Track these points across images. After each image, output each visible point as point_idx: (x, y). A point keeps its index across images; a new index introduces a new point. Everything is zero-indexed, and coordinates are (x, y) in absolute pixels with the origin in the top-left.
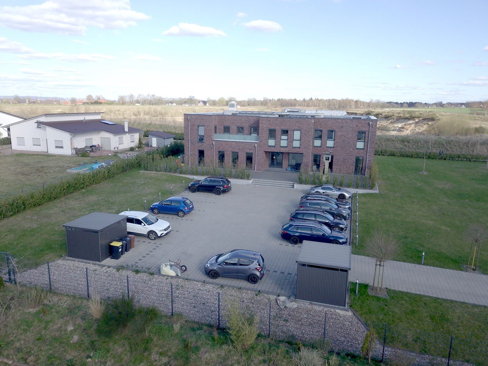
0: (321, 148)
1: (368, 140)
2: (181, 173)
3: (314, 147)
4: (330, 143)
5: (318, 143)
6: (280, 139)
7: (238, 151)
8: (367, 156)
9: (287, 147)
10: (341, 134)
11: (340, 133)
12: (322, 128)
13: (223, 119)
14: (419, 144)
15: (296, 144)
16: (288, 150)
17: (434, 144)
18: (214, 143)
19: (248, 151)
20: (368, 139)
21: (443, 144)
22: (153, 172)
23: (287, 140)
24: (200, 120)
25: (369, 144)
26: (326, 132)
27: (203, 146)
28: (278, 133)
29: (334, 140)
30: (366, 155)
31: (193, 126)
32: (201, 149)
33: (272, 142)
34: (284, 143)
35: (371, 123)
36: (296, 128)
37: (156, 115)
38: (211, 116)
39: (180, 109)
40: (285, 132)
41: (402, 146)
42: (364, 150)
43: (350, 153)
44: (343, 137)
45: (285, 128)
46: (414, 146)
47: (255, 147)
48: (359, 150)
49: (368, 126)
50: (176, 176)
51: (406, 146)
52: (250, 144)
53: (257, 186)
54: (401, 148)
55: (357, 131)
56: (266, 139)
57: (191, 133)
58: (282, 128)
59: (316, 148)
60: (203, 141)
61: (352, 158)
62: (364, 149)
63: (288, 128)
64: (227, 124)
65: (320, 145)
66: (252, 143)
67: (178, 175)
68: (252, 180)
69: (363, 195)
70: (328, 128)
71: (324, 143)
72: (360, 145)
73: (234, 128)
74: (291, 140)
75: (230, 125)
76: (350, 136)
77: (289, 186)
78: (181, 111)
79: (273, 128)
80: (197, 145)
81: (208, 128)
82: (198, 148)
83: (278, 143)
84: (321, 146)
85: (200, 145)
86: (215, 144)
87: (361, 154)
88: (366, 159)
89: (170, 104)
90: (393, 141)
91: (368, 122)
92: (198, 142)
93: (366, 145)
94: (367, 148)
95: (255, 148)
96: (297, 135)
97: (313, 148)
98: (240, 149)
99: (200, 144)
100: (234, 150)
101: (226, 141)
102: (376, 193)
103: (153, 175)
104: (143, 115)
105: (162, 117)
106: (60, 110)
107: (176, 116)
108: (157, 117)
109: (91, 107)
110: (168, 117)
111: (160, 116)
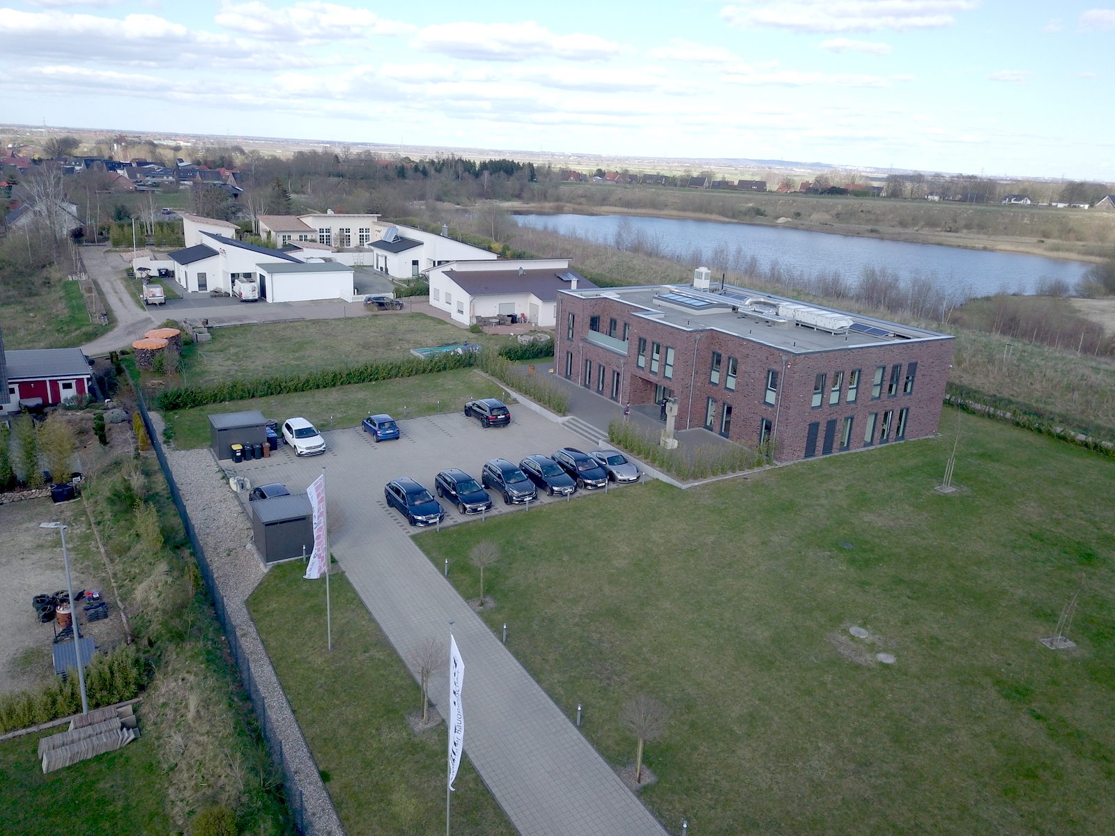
0: (718, 388)
1: (780, 390)
4: (731, 383)
5: (715, 376)
6: (651, 357)
7: (605, 364)
9: (658, 374)
11: (745, 368)
12: (719, 350)
15: (669, 372)
16: (657, 379)
19: (616, 368)
23: (660, 362)
25: (780, 398)
26: (725, 359)
27: (572, 346)
28: (649, 346)
29: (736, 378)
31: (564, 313)
32: (570, 350)
33: (642, 361)
34: (655, 366)
36: (669, 344)
37: (953, 228)
38: (582, 301)
39: (1023, 217)
42: (776, 409)
43: (754, 408)
44: (747, 375)
45: (656, 341)
48: (769, 408)
49: (782, 364)
52: (619, 356)
53: (566, 428)
55: (766, 369)
56: (635, 354)
57: (561, 324)
58: (653, 339)
61: (761, 419)
63: (661, 342)
64: (615, 316)
65: (718, 382)
66: (623, 355)
68: (569, 417)
70: (729, 354)
71: (723, 381)
72: (771, 397)
74: (663, 364)
76: (758, 376)
78: (1025, 221)
79: (643, 335)
80: (567, 343)
81: (578, 318)
82: (567, 348)
83: (649, 364)
84: (718, 385)
85: (569, 345)
86: (583, 347)
87: (770, 415)
89: (1013, 200)
92: (568, 339)
93: (777, 400)
94: (777, 406)
96: (671, 356)
98: (606, 361)
99: (570, 343)
100: (602, 361)
101: (594, 345)
104: (922, 227)
105: (969, 233)
106: (751, 205)
107: (1007, 234)
108: (957, 232)
109: (813, 200)
110: (985, 234)
111: (965, 231)
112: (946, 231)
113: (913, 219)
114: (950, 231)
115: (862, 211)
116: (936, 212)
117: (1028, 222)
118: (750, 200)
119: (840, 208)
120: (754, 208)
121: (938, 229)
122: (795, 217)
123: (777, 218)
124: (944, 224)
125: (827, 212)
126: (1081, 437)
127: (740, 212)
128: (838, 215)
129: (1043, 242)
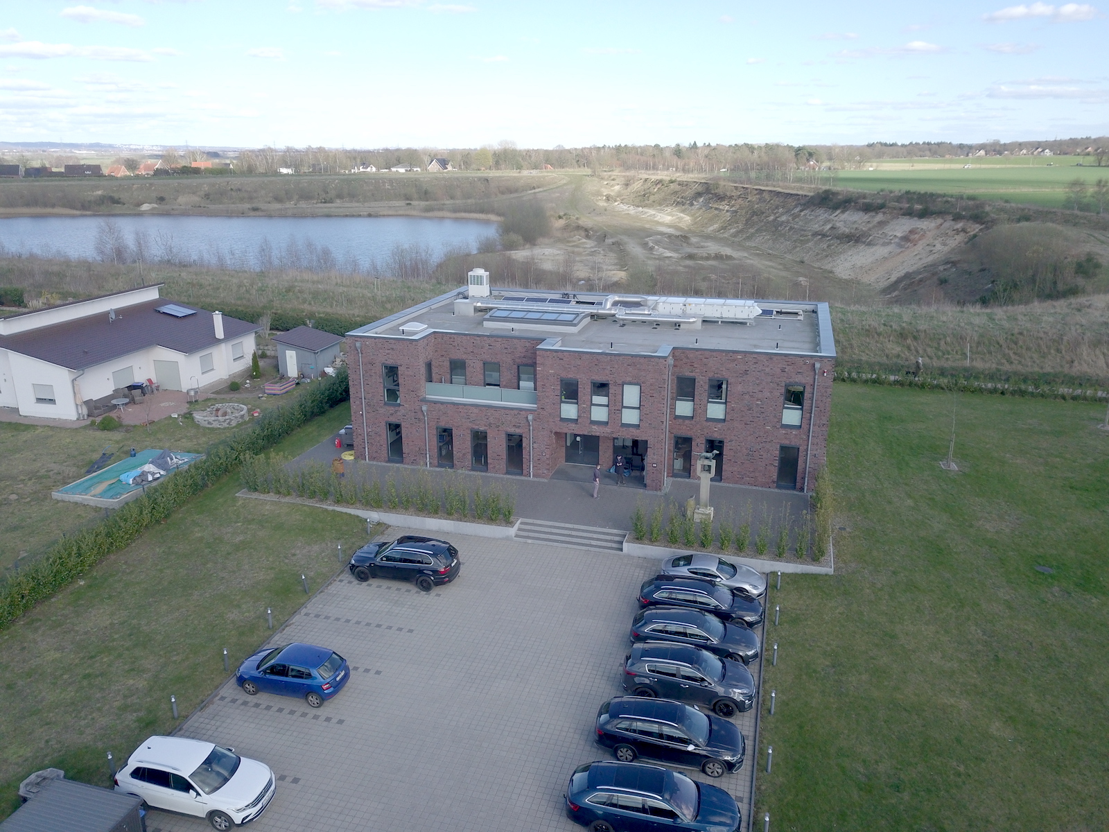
0: (693, 422)
1: (812, 406)
2: (338, 501)
3: (675, 419)
4: (716, 410)
5: (684, 408)
6: (589, 403)
7: (486, 428)
8: (808, 445)
9: (607, 423)
10: (744, 390)
11: (740, 388)
12: (694, 374)
13: (449, 343)
14: (942, 343)
15: (631, 417)
16: (609, 431)
17: (979, 343)
18: (424, 408)
19: (512, 430)
20: (812, 404)
21: (998, 344)
22: (272, 497)
23: (608, 406)
24: (387, 351)
25: (813, 415)
26: (705, 383)
27: (398, 413)
28: (584, 390)
29: (725, 403)
30: (806, 442)
31: (370, 366)
32: (394, 420)
33: (569, 410)
34: (599, 414)
35: (818, 365)
36: (629, 379)
37: (328, 199)
38: (414, 343)
40: (601, 387)
41: (897, 349)
42: (801, 430)
43: (765, 435)
44: (747, 397)
45: (601, 379)
46: (929, 350)
47: (528, 421)
48: (789, 431)
49: (812, 373)
50: (326, 510)
51: (909, 348)
52: (516, 412)
53: (530, 541)
54: (898, 356)
55: (783, 384)
56: (554, 404)
57: (365, 383)
58: (593, 378)
59: (681, 421)
60: (398, 402)
61: (771, 449)
62: (801, 426)
63: (609, 379)
64: (458, 355)
65: (690, 414)
66: (521, 410)
67: (331, 508)
68: (519, 522)
69: (794, 578)
70: (711, 375)
71: (700, 411)
72: (792, 416)
73: (475, 367)
74: (616, 407)
75: (464, 357)
76: (767, 394)
77: (609, 545)
78: (387, 187)
79: (571, 375)
80: (382, 411)
81: (408, 371)
82: (386, 419)
83: (585, 412)
84: (692, 417)
85: (391, 412)
86: (428, 410)
87: (793, 440)
88: (805, 453)
89: (361, 167)
90: (879, 334)
91: (812, 362)
92: (385, 404)
93: (806, 418)
94: (808, 426)
95: (527, 424)
96: (631, 395)
97: (674, 421)
98: (490, 425)
99: (392, 410)
100: (477, 427)
101: (454, 404)
102: (826, 575)
103: (268, 507)
104: (298, 201)
105: (343, 202)
106: (100, 193)
107: (376, 201)
108: (332, 203)
109: (174, 182)
110: (358, 202)
111: (338, 201)
112: (321, 202)
113: (287, 194)
114: (325, 202)
115: (232, 189)
116: (306, 184)
117: (389, 187)
118: (97, 188)
119: (207, 189)
120: (104, 196)
121: (315, 201)
122: (158, 201)
123: (139, 205)
124: (317, 196)
125: (193, 193)
126: (892, 378)
127: (90, 202)
128: (207, 196)
129: (410, 204)
